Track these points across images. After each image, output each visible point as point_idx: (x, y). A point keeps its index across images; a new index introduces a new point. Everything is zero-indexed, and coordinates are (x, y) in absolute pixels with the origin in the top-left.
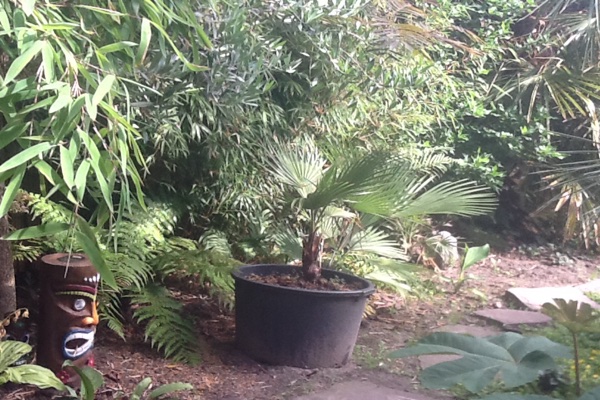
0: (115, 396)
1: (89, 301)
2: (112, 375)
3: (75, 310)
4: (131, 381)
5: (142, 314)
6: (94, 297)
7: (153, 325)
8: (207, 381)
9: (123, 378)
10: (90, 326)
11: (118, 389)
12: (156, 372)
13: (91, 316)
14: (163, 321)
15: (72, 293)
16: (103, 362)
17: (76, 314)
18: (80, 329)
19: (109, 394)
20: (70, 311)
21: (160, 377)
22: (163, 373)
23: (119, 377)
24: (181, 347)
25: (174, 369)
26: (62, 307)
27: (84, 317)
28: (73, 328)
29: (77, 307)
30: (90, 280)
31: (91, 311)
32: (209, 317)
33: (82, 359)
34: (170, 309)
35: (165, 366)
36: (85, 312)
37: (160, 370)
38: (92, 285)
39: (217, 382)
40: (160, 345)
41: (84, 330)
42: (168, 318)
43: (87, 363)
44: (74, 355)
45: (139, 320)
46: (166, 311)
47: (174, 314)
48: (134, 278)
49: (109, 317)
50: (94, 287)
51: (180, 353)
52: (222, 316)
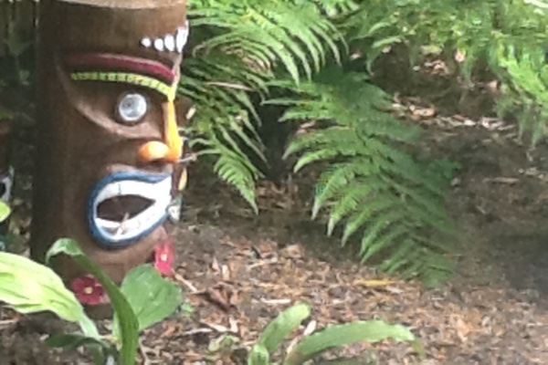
0: (214, 345)
1: (156, 99)
2: (217, 295)
3: (121, 121)
4: (263, 312)
5: (311, 149)
6: (170, 92)
7: (337, 178)
8: (461, 326)
9: (246, 303)
10: (158, 164)
11: (225, 330)
12: (331, 294)
13: (163, 139)
14: (364, 169)
15: (112, 76)
16: (201, 262)
17: (121, 131)
18: (132, 171)
19: (201, 340)
20: (108, 124)
21: (338, 308)
22: (348, 298)
23: (234, 300)
24: (406, 235)
25: (379, 290)
26: (87, 110)
27: (144, 141)
28: (116, 169)
29: (125, 113)
30: (159, 45)
31: (161, 126)
32: (496, 170)
33: (140, 248)
34: (385, 140)
35: (359, 281)
36: (148, 129)
37: (344, 290)
38: (165, 58)
39: (487, 331)
40: (350, 228)
41: (143, 173)
42: (378, 162)
43: (152, 258)
44: (117, 237)
45: (301, 162)
46: (375, 145)
47: (394, 155)
48: (279, 47)
49: (220, 149)
50: (171, 65)
51: (402, 251)
52: (532, 171)
